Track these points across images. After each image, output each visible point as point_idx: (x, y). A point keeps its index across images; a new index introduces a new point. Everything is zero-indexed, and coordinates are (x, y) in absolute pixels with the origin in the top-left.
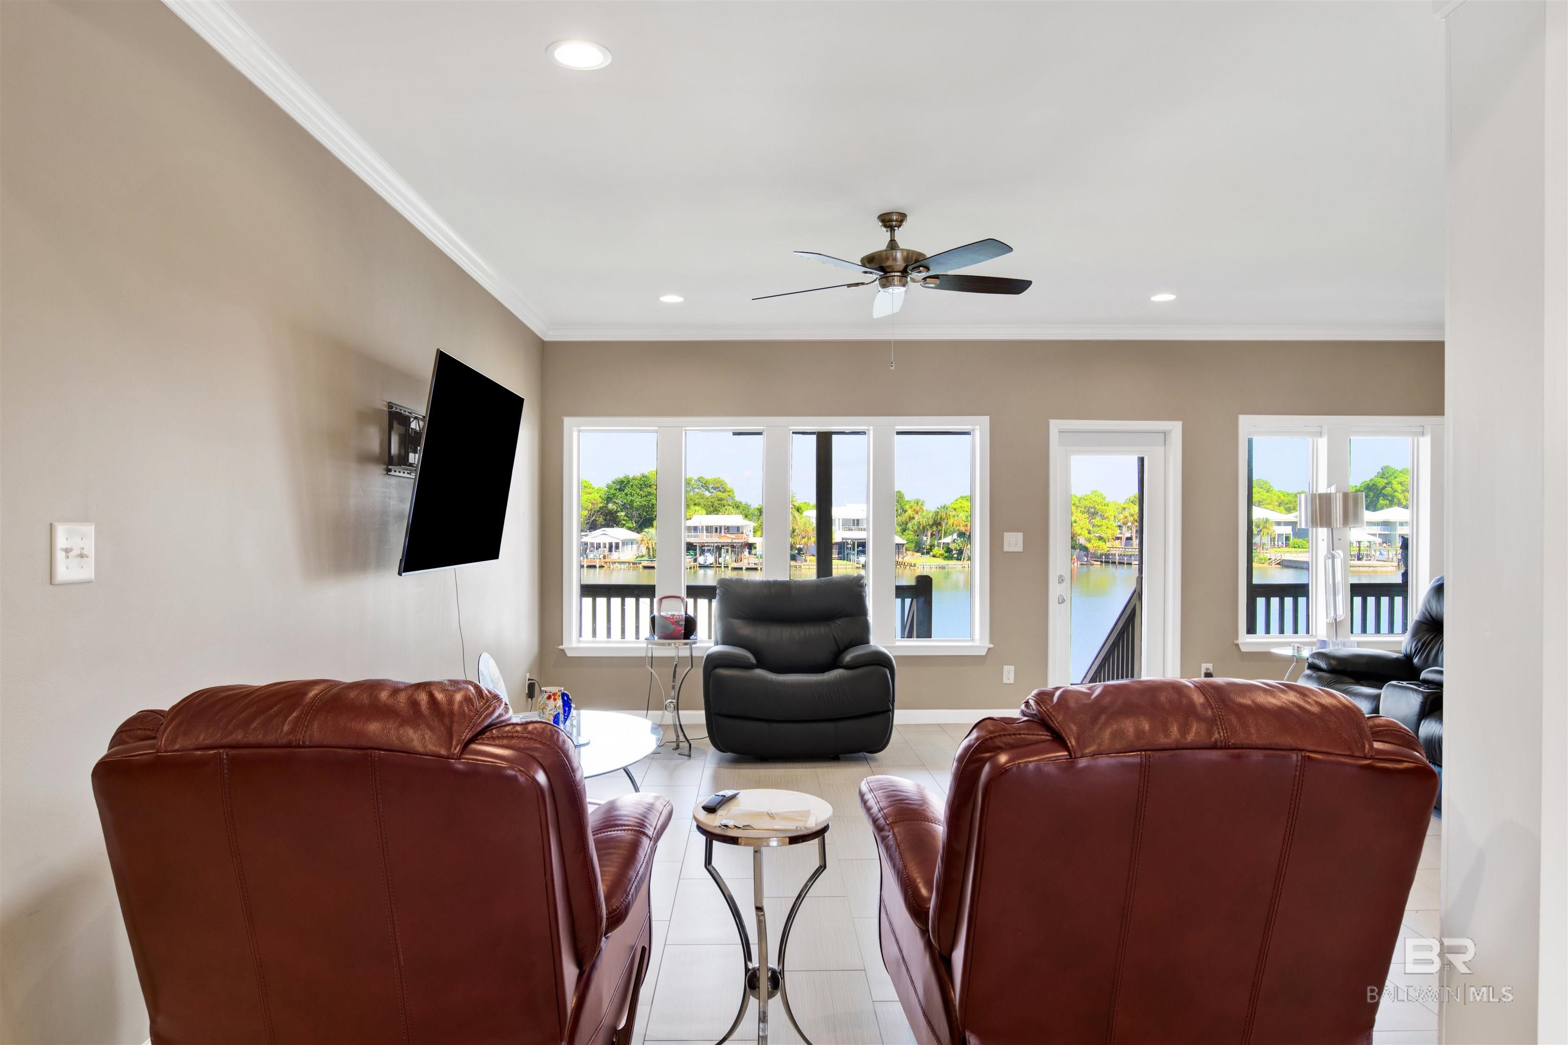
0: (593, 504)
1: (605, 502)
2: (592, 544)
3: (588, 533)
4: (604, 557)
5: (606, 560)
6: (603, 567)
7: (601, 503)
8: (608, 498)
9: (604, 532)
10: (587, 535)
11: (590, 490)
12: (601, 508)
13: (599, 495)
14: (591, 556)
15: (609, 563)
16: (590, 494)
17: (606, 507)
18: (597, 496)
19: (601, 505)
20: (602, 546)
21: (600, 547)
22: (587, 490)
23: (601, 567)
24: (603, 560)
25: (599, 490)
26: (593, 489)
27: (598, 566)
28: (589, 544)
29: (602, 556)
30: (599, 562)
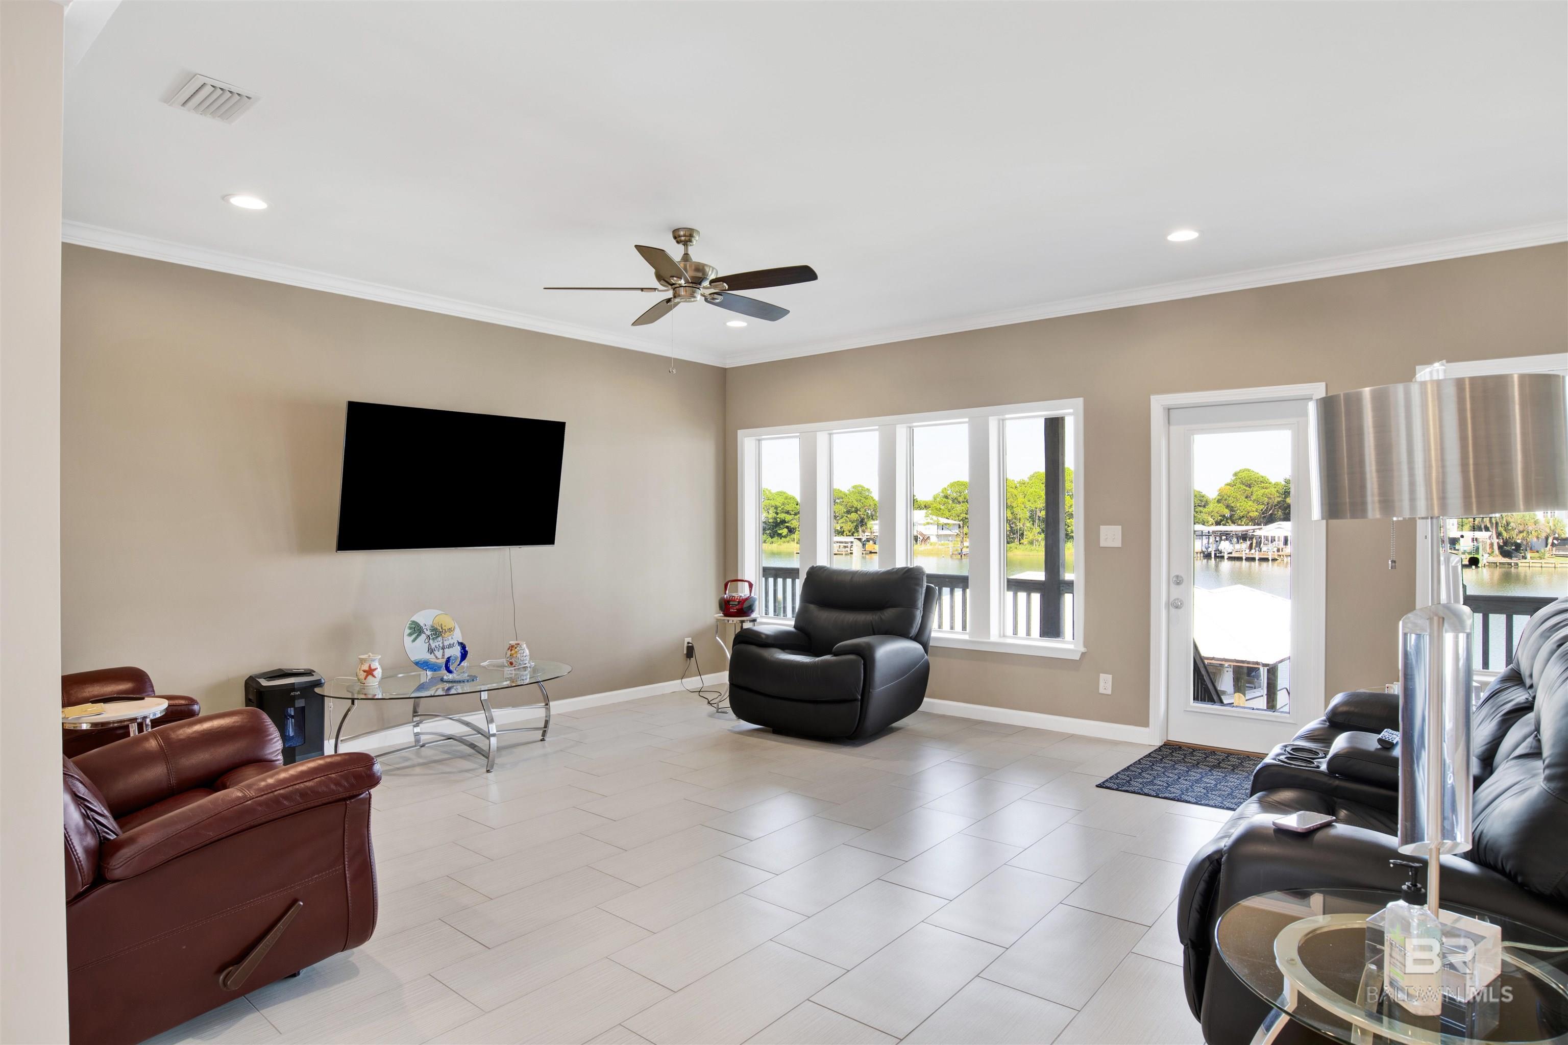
0: (1270, 498)
1: (1283, 496)
2: (1267, 538)
3: (1262, 526)
4: (1278, 550)
5: (1279, 553)
6: (1277, 560)
7: (1279, 497)
8: (1285, 492)
9: (1280, 526)
10: (1261, 528)
11: (1267, 484)
12: (1279, 502)
13: (1276, 489)
14: (1264, 548)
15: (1283, 556)
16: (1266, 488)
17: (1284, 501)
18: (1273, 490)
19: (1279, 499)
20: (1276, 539)
21: (1274, 541)
22: (1263, 485)
23: (1274, 560)
24: (1276, 553)
25: (1276, 484)
26: (1270, 483)
27: (1270, 559)
28: (1263, 537)
29: (1275, 549)
30: (1272, 555)
